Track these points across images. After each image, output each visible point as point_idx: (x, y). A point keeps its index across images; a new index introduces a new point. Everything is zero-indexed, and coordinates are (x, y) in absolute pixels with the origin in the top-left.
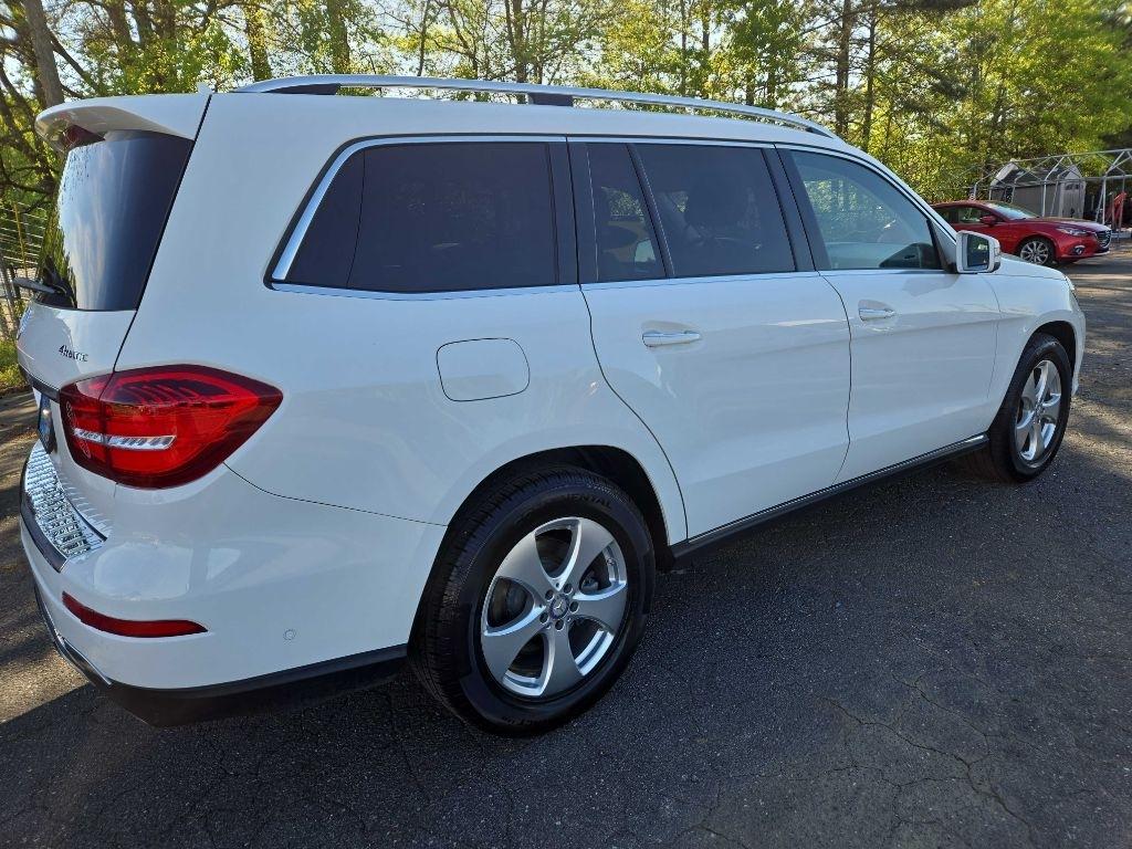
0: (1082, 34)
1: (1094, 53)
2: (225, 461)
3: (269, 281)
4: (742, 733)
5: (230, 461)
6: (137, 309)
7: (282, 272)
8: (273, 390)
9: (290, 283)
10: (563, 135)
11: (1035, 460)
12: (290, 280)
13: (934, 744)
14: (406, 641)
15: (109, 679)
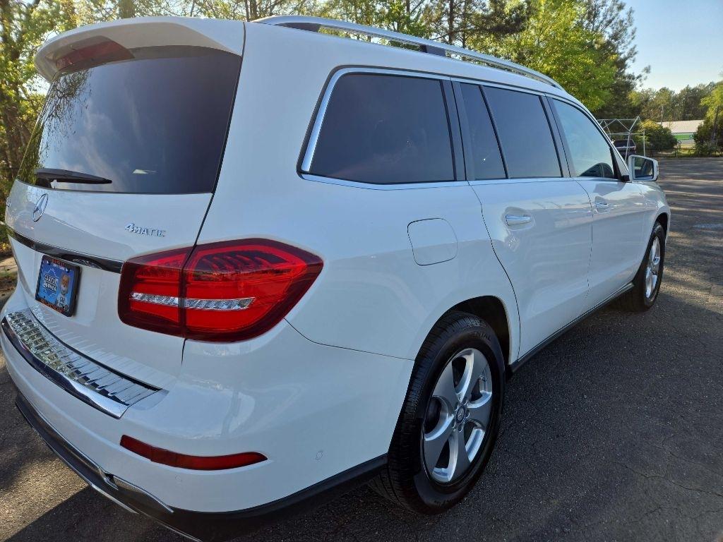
0: (576, 53)
1: (586, 64)
2: (286, 317)
3: (300, 172)
4: (576, 493)
5: (290, 316)
6: (213, 192)
7: (307, 167)
8: (317, 258)
9: (312, 174)
10: (448, 76)
11: (651, 297)
12: (312, 173)
13: (698, 487)
14: (387, 451)
15: (172, 508)
